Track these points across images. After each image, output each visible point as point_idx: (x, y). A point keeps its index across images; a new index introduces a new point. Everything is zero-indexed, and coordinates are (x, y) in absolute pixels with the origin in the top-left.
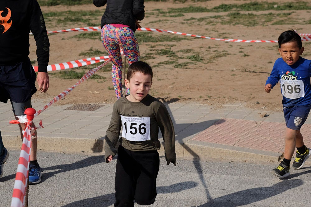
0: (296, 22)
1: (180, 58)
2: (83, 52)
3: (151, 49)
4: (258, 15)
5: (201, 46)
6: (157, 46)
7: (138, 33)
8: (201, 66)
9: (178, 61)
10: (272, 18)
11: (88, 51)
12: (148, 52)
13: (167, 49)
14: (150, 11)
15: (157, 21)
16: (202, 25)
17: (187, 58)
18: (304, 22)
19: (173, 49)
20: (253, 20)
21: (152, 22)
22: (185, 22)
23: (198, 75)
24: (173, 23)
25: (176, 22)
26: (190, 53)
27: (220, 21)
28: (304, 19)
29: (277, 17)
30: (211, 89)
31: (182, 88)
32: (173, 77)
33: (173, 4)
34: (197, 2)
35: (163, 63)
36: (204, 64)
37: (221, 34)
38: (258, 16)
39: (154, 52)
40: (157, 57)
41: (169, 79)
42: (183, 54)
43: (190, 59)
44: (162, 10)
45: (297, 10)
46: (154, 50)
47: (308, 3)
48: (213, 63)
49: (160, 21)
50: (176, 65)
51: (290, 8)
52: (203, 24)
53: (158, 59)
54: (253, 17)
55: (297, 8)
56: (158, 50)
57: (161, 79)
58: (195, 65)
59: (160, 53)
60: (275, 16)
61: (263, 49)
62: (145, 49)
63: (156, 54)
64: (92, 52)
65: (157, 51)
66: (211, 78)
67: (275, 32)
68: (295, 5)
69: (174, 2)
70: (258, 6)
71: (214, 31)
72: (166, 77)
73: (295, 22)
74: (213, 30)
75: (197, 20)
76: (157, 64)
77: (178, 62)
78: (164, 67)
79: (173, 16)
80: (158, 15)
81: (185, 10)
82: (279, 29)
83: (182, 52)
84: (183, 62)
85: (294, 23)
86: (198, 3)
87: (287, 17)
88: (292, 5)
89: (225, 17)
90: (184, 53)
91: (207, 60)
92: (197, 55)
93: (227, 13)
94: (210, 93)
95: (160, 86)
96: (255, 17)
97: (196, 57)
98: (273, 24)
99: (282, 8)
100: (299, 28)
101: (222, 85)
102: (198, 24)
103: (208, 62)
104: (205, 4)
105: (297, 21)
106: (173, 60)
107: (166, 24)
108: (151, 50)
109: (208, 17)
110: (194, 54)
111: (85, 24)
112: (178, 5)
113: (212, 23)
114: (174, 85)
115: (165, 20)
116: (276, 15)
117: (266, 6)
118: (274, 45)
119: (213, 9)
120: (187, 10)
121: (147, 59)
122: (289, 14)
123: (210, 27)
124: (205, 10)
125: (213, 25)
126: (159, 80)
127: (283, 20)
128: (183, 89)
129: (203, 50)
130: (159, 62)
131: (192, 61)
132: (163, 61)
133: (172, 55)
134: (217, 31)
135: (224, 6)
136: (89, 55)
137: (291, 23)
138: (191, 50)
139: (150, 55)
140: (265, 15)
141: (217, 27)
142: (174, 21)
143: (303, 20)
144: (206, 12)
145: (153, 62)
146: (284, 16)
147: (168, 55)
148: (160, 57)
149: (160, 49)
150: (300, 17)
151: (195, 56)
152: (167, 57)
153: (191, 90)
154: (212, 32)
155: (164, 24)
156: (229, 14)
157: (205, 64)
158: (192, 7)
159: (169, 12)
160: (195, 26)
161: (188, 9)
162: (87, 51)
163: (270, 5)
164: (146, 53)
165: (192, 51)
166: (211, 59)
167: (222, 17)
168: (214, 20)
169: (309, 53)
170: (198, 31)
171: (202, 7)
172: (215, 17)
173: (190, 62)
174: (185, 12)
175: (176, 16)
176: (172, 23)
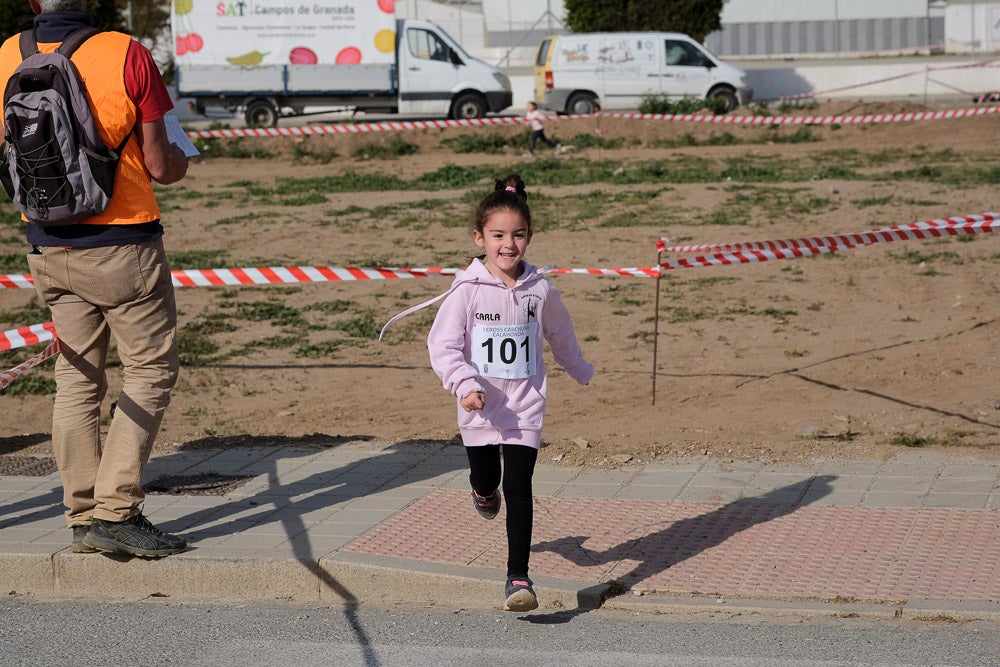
0: (672, 218)
1: (315, 328)
2: (7, 312)
3: (224, 300)
4: (558, 199)
5: (379, 292)
6: (241, 293)
7: (182, 253)
8: (379, 350)
9: (307, 338)
10: (600, 208)
11: (22, 310)
12: (213, 309)
13: (273, 300)
14: (222, 187)
15: (242, 218)
16: (382, 229)
17: (337, 328)
18: (699, 217)
19: (292, 302)
20: (543, 212)
21: (227, 222)
22: (332, 219)
23: (369, 378)
24: (294, 224)
25: (303, 221)
26: (346, 313)
27: (440, 215)
28: (699, 209)
29: (616, 204)
30: (410, 418)
31: (319, 417)
32: (292, 384)
33: (294, 165)
34: (368, 160)
35: (260, 344)
36: (387, 346)
37: (443, 256)
38: (557, 202)
39: (233, 310)
40: (240, 327)
41: (279, 392)
42: (324, 317)
43: (344, 329)
44: (258, 183)
45: (680, 182)
46: (232, 305)
47: (713, 161)
48: (417, 343)
49: (251, 216)
50: (300, 350)
51: (657, 179)
52: (387, 225)
53: (246, 330)
54: (542, 204)
55: (679, 176)
56: (245, 304)
57: (255, 392)
58: (361, 347)
59: (253, 313)
60: (610, 202)
61: (572, 298)
62: (206, 302)
63: (239, 318)
64: (38, 310)
65: (241, 308)
66: (410, 387)
67: (608, 248)
68: (671, 168)
69: (297, 159)
70: (559, 172)
71: (421, 245)
72: (272, 384)
73: (669, 218)
74: (419, 242)
75: (367, 214)
76: (243, 348)
77: (308, 341)
78: (265, 354)
79: (293, 203)
80: (246, 201)
81: (331, 185)
82: (620, 240)
83: (322, 310)
84: (325, 341)
85: (667, 221)
86: (373, 161)
87: (644, 203)
88: (662, 169)
89: (455, 205)
90: (327, 314)
91: (399, 332)
92: (367, 317)
93: (461, 192)
94: (408, 430)
95: (252, 411)
96: (548, 205)
97: (363, 326)
98: (603, 225)
99: (632, 177)
100: (682, 236)
101: (443, 405)
102: (371, 225)
103: (402, 340)
104: (394, 166)
105: (675, 215)
106: (291, 336)
107: (271, 226)
108: (223, 306)
109: (403, 204)
110: (357, 316)
111: (14, 227)
112: (308, 168)
113: (416, 224)
114: (295, 409)
115: (269, 215)
116: (612, 199)
117: (584, 170)
118: (603, 288)
119: (418, 180)
120: (338, 183)
121: (210, 333)
122: (654, 195)
123: (408, 234)
124: (394, 184)
125: (418, 228)
126: (250, 394)
127: (635, 212)
128: (323, 419)
129: (386, 302)
130: (248, 339)
131: (352, 335)
132: (261, 338)
133: (290, 318)
134: (431, 247)
135: (453, 172)
136: (25, 322)
137: (658, 221)
138: (348, 303)
139: (220, 321)
140: (580, 197)
141: (430, 236)
142: (296, 219)
143: (695, 213)
144: (396, 189)
145: (228, 342)
146: (638, 199)
147: (276, 320)
148: (250, 325)
149: (250, 301)
150: (685, 204)
151: (362, 323)
152: (274, 324)
153: (349, 423)
154: (413, 249)
155: (266, 226)
156: (467, 194)
157: (391, 344)
158: (355, 176)
159: (281, 192)
160: (362, 231)
161: (340, 180)
162: (19, 308)
163: (595, 169)
164: (207, 314)
165: (350, 307)
166: (410, 330)
167: (447, 206)
168: (422, 213)
169: (709, 311)
170: (373, 246)
171: (384, 175)
172: (425, 204)
173: (345, 339)
174: (331, 191)
175: (302, 204)
176: (289, 222)
